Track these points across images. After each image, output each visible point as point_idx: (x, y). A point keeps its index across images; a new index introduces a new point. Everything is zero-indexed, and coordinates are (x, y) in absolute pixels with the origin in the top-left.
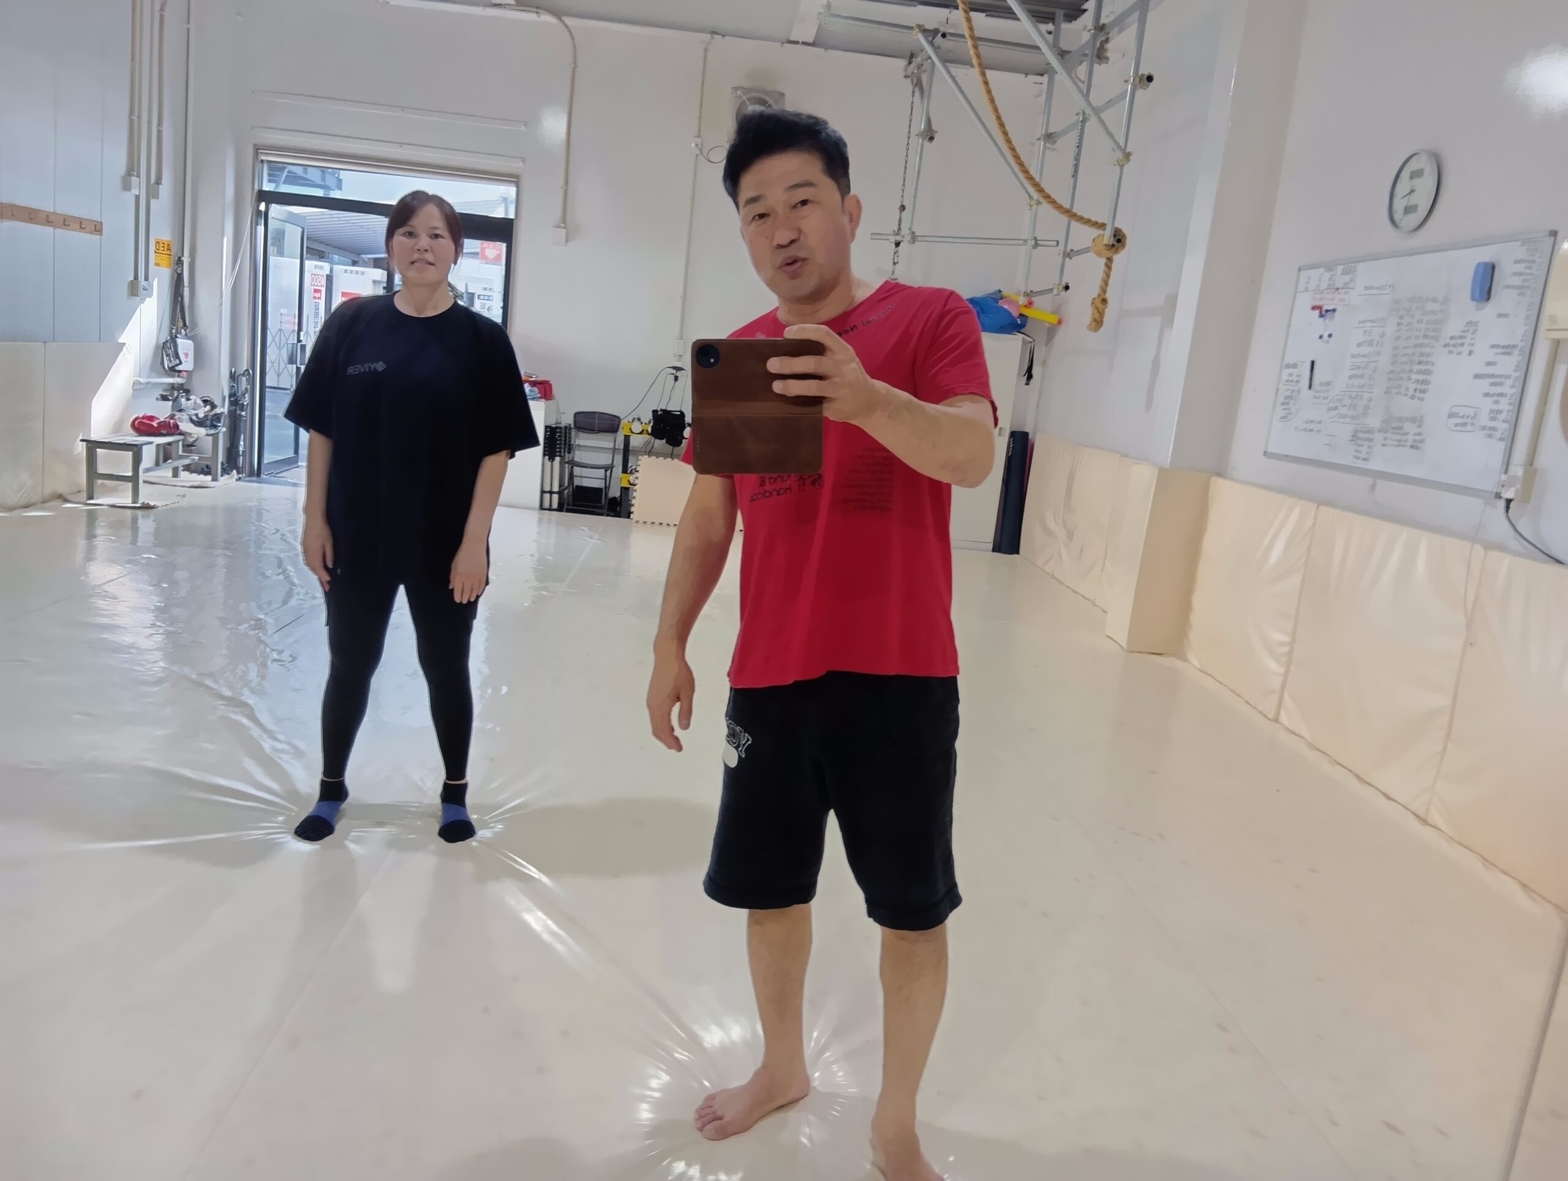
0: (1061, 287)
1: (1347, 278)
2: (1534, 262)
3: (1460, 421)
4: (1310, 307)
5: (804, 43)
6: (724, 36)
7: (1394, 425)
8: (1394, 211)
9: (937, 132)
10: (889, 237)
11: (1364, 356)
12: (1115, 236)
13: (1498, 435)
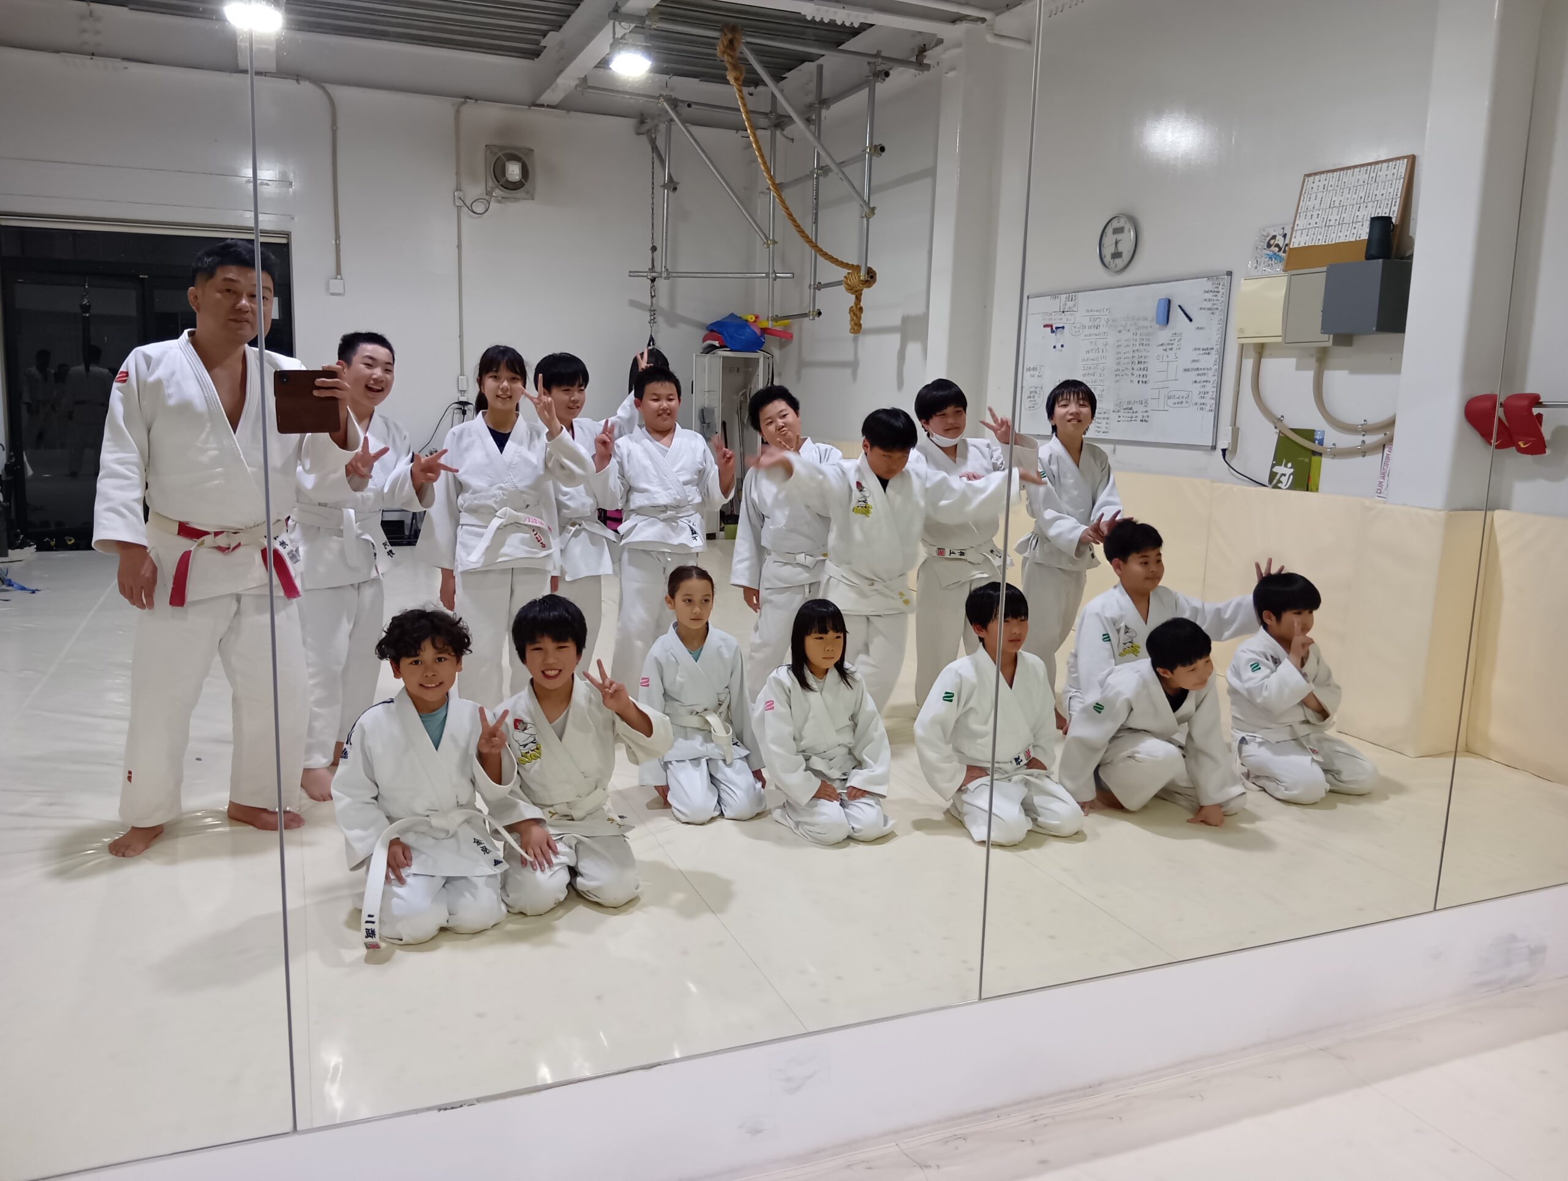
0: (815, 313)
1: (1070, 304)
2: (1218, 292)
3: (1177, 401)
4: (1042, 326)
5: (549, 106)
6: (476, 100)
7: (1125, 407)
8: (1103, 256)
9: (679, 183)
10: (645, 274)
11: (1093, 360)
12: (868, 274)
13: (1208, 408)
